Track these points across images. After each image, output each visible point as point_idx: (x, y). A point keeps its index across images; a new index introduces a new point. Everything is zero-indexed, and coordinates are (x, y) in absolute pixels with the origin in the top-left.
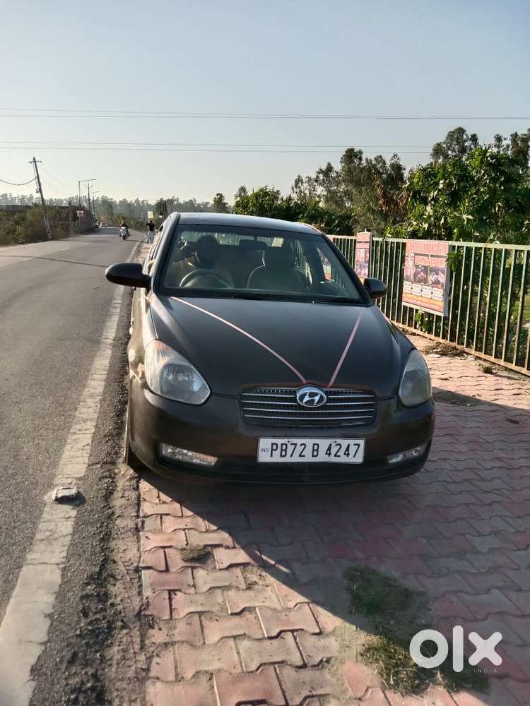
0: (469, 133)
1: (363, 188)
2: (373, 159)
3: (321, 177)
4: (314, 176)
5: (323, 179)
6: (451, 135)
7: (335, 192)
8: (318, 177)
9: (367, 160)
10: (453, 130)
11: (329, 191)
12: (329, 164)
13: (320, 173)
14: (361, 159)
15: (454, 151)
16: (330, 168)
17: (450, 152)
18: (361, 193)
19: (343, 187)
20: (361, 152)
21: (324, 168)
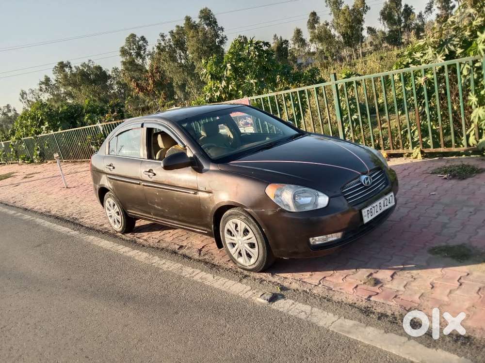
0: (139, 36)
1: (81, 87)
2: (80, 66)
3: (44, 87)
4: (38, 87)
5: (46, 88)
6: (128, 40)
7: (58, 95)
8: (41, 87)
9: (75, 67)
10: (128, 37)
11: (53, 95)
12: (46, 76)
13: (41, 84)
14: (71, 67)
15: (134, 49)
16: (48, 80)
17: (132, 51)
18: (80, 90)
19: (62, 90)
20: (69, 63)
21: (43, 80)
